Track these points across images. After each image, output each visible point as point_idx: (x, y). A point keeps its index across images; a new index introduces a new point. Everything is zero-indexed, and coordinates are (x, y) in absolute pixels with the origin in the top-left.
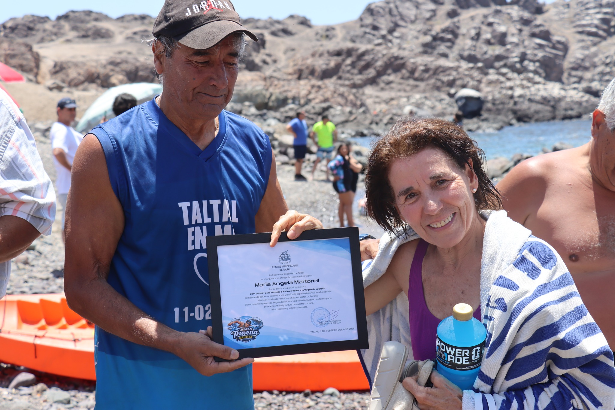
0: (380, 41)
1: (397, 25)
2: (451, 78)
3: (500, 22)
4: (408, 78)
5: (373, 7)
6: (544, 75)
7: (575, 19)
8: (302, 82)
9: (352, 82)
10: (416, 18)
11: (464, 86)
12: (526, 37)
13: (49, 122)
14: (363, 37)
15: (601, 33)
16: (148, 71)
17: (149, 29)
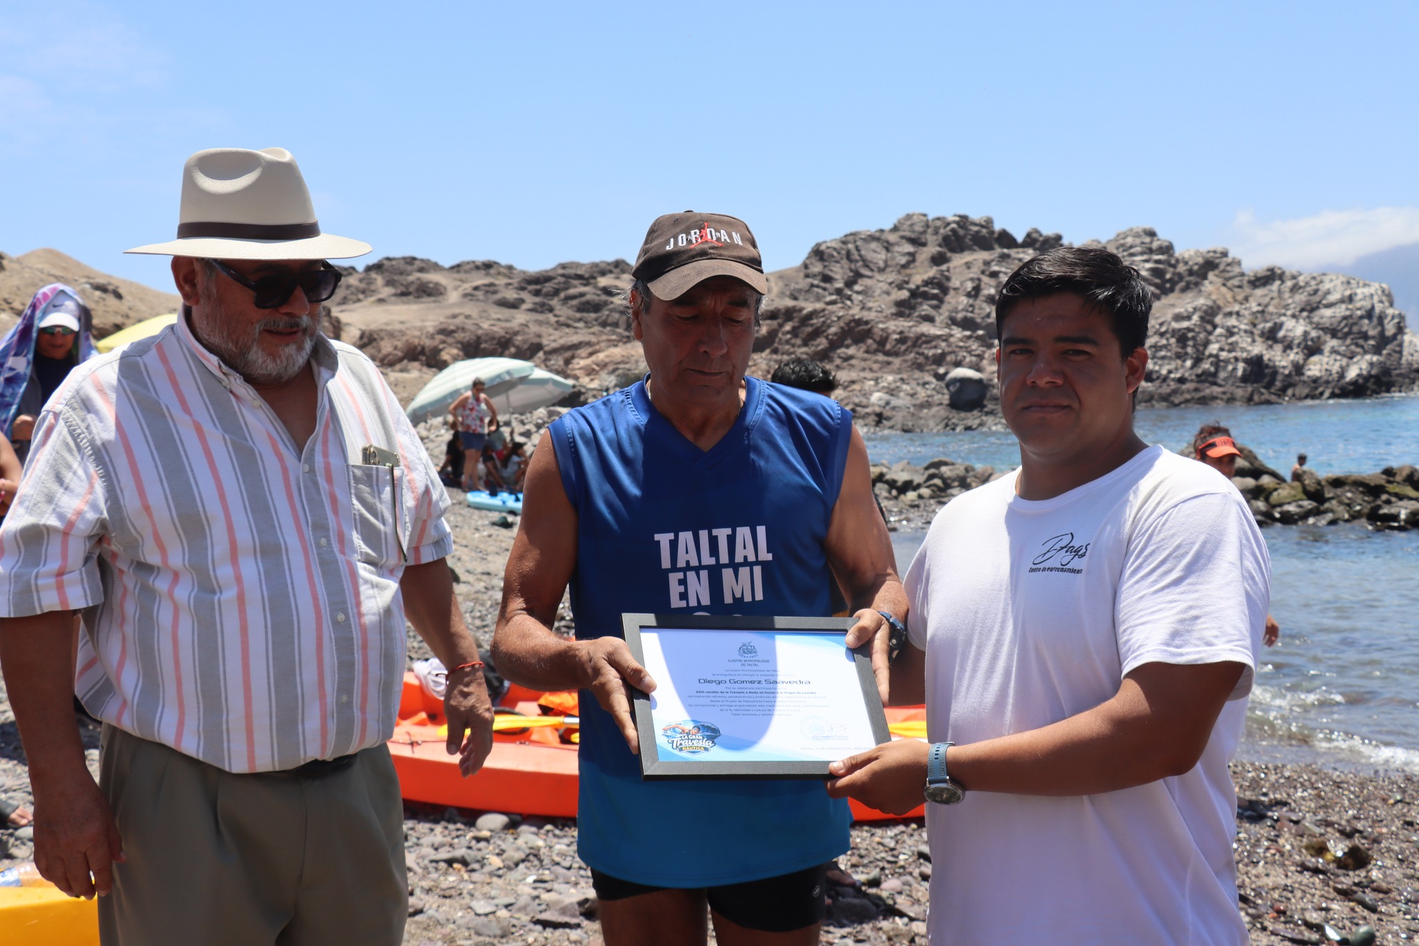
1: (858, 276)
2: (939, 351)
4: (875, 352)
5: (823, 247)
10: (886, 266)
11: (958, 364)
14: (808, 291)
16: (495, 342)
17: (497, 282)
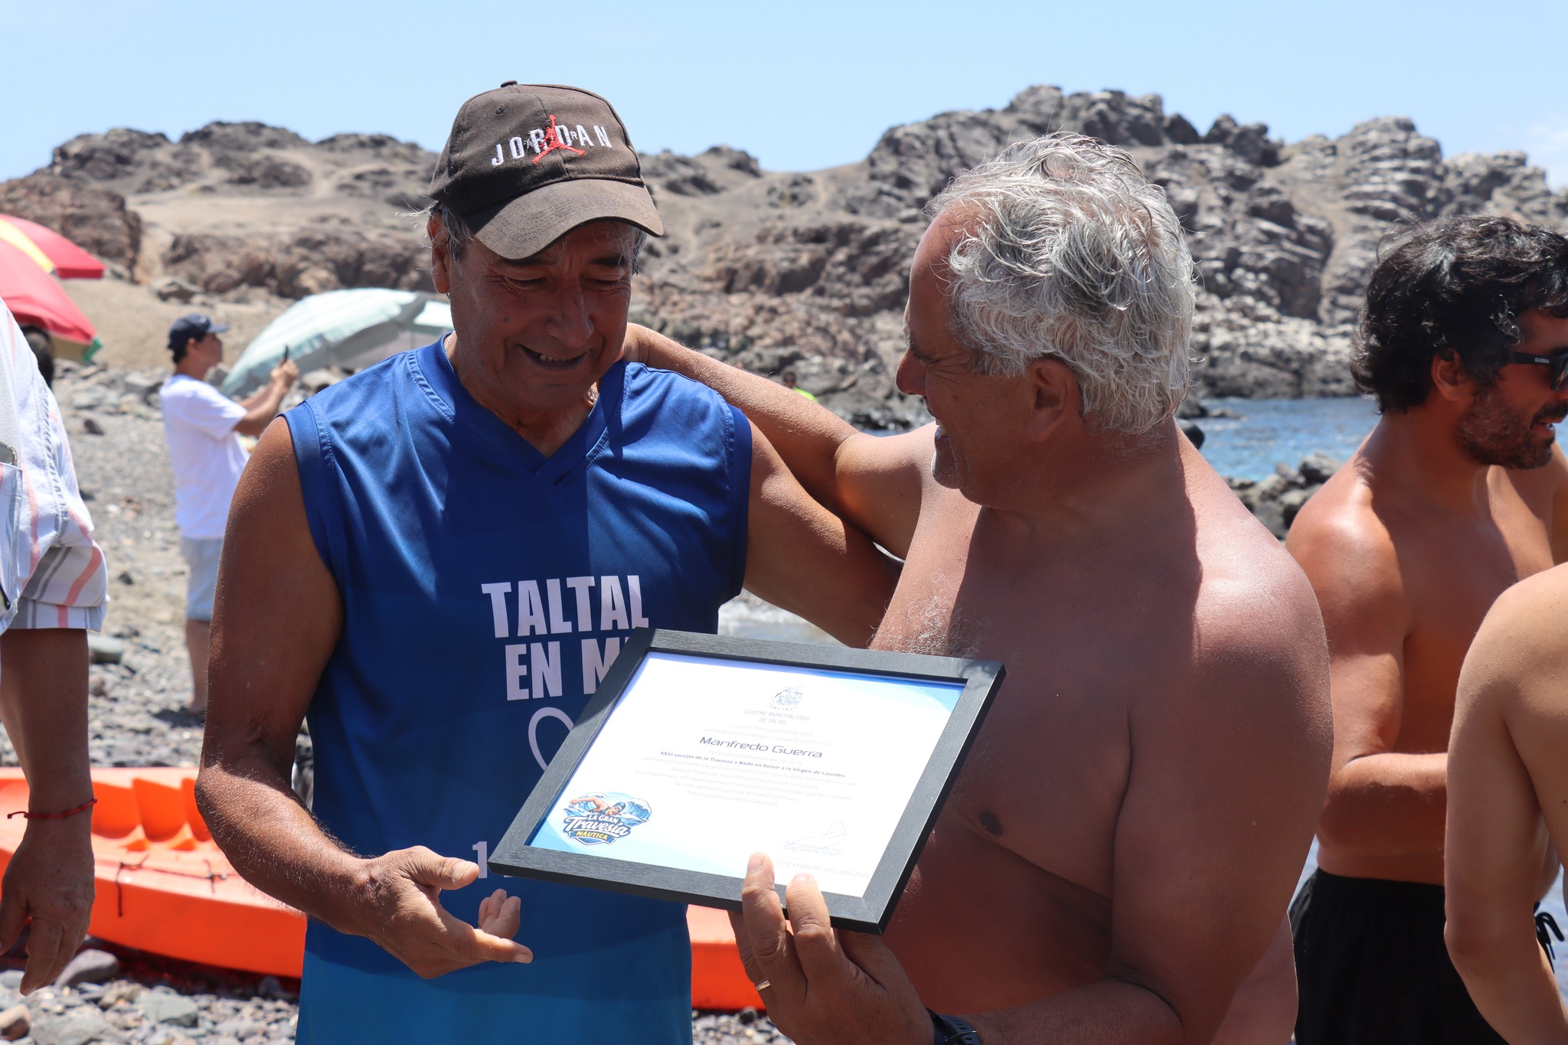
0: (913, 212)
3: (1183, 179)
5: (899, 134)
6: (1277, 301)
7: (1348, 181)
8: (735, 299)
9: (847, 301)
12: (1238, 216)
13: (159, 370)
14: (874, 201)
15: (1404, 213)
16: (386, 262)
17: (392, 168)
